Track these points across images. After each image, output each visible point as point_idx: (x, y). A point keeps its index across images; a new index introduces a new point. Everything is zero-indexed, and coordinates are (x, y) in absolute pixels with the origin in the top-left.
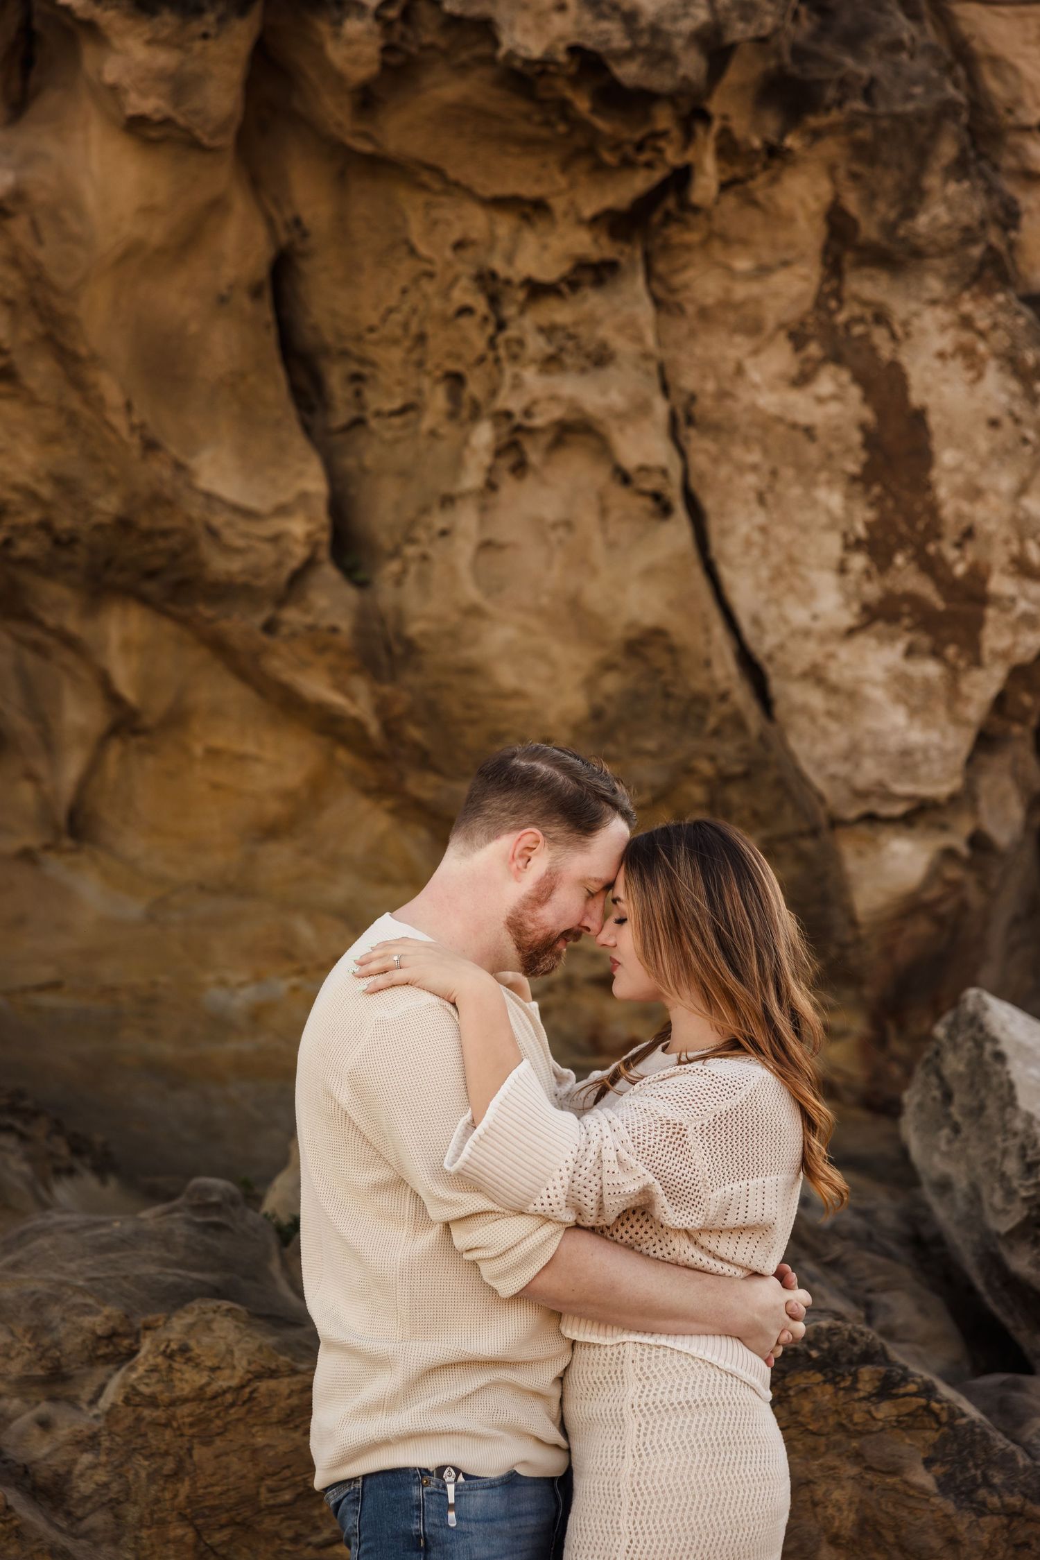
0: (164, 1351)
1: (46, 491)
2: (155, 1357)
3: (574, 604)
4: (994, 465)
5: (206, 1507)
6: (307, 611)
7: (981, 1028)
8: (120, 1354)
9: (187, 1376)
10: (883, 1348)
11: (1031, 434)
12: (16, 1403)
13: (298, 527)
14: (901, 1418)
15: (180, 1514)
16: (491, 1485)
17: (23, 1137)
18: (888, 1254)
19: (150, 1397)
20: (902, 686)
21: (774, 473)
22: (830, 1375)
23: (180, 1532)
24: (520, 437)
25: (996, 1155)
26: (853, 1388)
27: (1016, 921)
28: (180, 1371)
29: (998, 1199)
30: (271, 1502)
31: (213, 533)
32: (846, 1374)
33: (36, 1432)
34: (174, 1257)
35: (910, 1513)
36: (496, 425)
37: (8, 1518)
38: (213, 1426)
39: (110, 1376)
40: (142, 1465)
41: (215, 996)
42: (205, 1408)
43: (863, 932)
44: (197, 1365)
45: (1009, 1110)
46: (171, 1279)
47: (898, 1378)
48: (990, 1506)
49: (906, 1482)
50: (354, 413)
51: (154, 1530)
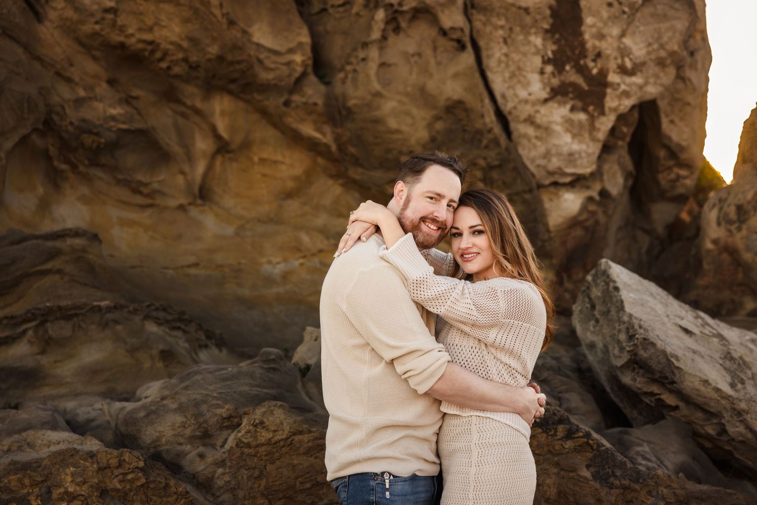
0: (253, 424)
1: (185, 44)
2: (249, 427)
3: (423, 90)
4: (610, 24)
5: (273, 491)
6: (303, 96)
7: (608, 276)
8: (234, 425)
9: (263, 434)
10: (568, 417)
11: (626, 9)
12: (189, 447)
13: (298, 58)
14: (576, 448)
15: (262, 494)
16: (405, 480)
17: (185, 332)
18: (568, 376)
19: (247, 444)
20: (569, 124)
21: (511, 29)
22: (545, 429)
23: (262, 501)
24: (397, 15)
25: (616, 332)
26: (555, 435)
27: (620, 228)
28: (260, 432)
29: (616, 351)
30: (301, 488)
31: (260, 62)
32: (552, 429)
33: (198, 459)
34: (256, 383)
35: (580, 488)
36: (386, 10)
37: (187, 497)
38: (275, 455)
39: (229, 435)
40: (244, 473)
41: (267, 268)
42: (271, 448)
43: (552, 235)
44: (267, 430)
45: (621, 312)
46: (254, 392)
47: (575, 430)
48: (615, 485)
49: (579, 475)
50: (322, 6)
51: (250, 501)
